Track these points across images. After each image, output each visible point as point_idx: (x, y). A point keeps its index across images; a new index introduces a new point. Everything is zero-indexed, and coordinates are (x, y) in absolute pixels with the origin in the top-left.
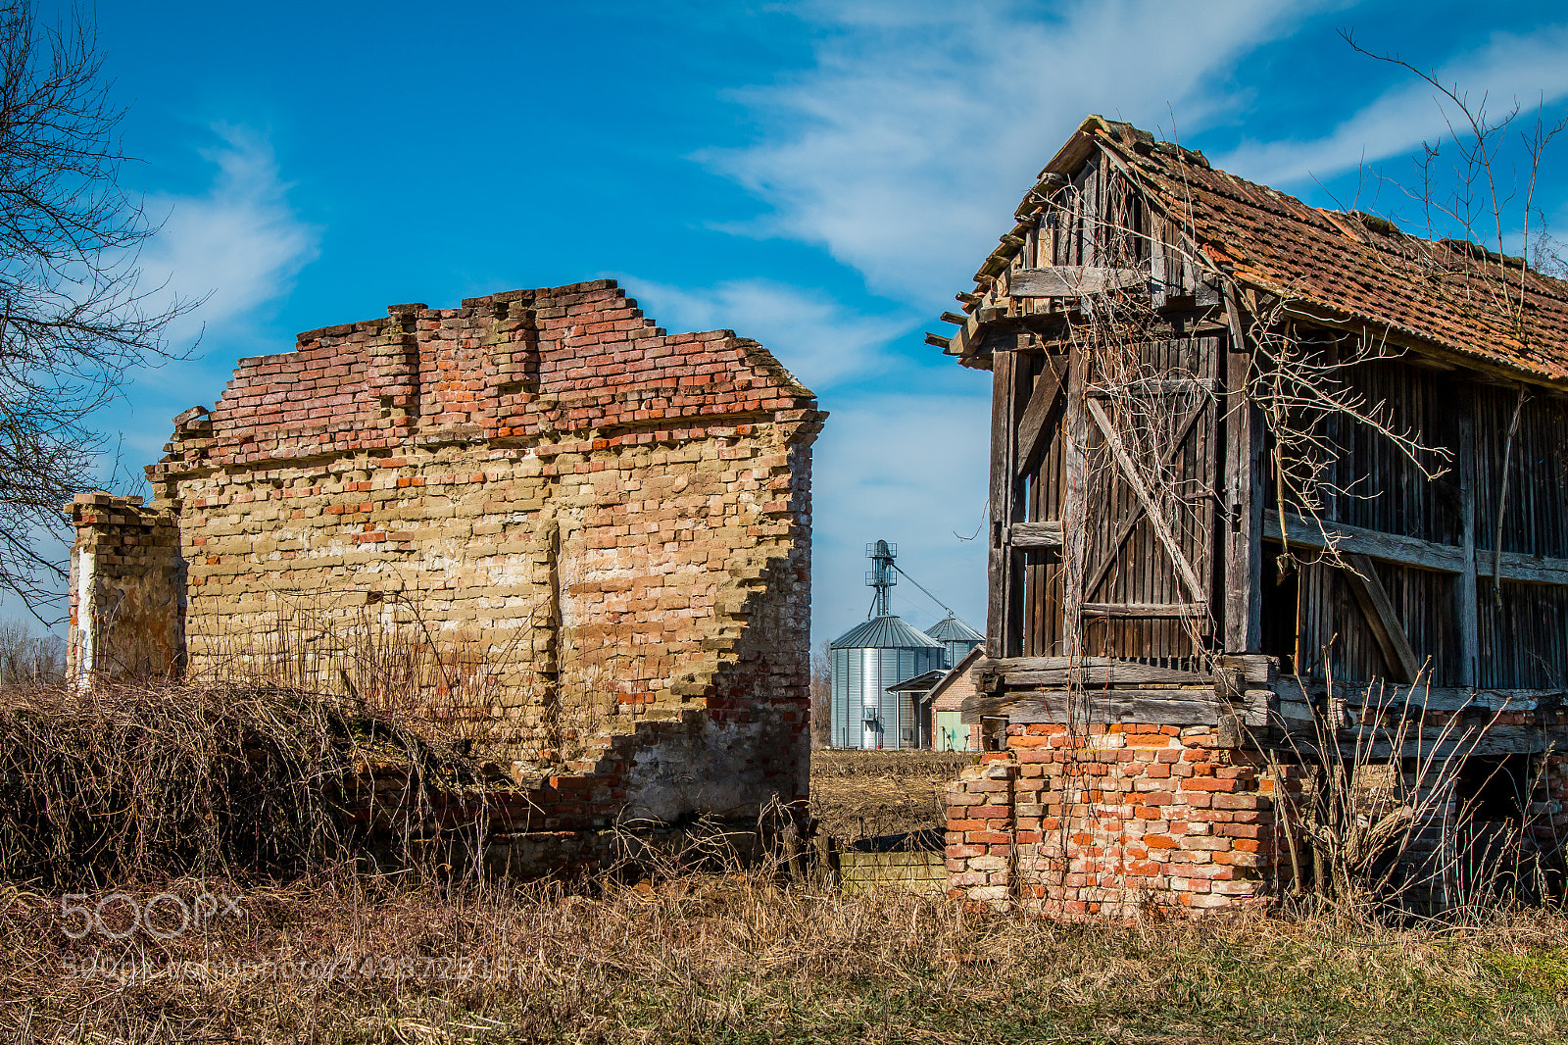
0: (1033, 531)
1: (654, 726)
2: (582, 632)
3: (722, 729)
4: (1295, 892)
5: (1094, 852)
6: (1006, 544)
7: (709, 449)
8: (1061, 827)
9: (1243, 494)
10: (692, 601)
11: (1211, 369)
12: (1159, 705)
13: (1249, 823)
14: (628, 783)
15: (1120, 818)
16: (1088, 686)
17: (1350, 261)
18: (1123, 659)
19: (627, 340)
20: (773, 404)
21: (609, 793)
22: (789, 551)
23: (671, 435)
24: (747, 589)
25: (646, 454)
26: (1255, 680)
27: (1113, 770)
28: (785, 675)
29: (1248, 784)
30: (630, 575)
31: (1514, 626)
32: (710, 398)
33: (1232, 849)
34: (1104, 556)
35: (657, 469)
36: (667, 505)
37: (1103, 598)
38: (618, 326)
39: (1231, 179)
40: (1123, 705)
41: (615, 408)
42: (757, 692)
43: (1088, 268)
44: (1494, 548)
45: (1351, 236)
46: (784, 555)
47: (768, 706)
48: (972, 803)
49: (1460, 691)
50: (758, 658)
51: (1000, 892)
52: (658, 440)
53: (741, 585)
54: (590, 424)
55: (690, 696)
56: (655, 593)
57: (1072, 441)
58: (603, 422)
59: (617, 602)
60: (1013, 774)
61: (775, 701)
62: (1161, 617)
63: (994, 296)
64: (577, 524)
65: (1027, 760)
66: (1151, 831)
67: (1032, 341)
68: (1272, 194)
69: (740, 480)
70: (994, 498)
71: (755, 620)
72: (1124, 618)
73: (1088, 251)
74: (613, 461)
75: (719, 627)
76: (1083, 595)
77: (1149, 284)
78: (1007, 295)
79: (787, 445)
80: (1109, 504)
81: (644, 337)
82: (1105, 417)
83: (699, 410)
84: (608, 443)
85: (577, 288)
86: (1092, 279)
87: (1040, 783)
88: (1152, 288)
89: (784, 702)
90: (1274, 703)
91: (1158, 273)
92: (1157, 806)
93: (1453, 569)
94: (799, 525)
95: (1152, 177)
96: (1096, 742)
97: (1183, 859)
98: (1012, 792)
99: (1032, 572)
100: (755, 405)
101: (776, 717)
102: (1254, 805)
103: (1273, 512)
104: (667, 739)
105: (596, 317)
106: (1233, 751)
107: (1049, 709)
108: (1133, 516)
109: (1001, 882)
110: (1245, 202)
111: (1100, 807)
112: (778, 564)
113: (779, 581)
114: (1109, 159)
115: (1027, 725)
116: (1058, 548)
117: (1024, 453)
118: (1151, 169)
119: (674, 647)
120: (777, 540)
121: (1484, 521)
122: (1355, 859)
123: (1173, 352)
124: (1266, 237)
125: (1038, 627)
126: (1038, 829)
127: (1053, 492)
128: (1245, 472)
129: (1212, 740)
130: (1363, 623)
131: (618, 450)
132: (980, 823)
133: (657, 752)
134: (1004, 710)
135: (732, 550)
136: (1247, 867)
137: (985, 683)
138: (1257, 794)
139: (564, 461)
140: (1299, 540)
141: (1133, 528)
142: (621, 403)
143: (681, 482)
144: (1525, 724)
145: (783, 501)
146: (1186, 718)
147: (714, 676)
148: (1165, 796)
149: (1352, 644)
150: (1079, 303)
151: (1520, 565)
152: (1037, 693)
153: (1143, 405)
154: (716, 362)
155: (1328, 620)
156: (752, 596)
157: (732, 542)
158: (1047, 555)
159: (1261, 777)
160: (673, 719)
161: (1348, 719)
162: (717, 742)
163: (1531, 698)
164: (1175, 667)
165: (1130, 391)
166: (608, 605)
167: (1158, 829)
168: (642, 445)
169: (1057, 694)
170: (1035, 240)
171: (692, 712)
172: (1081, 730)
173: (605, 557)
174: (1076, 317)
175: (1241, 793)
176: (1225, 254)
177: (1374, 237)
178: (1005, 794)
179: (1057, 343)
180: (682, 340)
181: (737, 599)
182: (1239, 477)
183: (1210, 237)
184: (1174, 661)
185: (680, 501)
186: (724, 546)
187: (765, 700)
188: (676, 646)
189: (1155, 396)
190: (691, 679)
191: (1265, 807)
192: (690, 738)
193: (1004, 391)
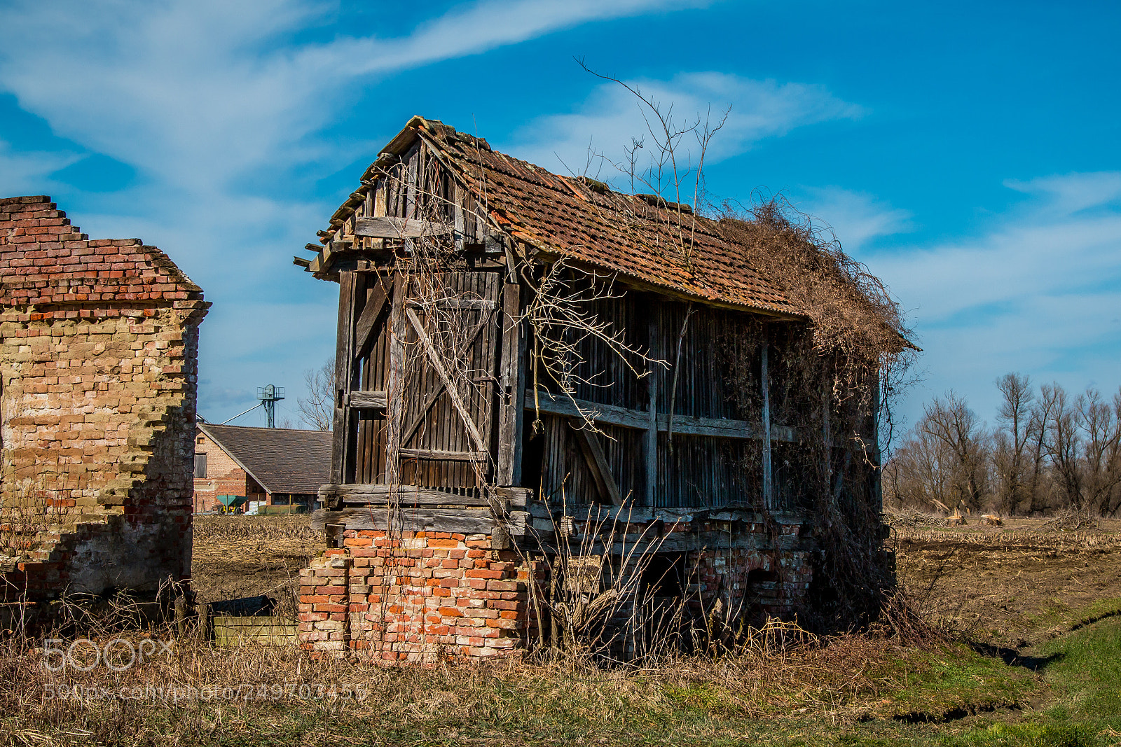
0: (366, 397)
1: (89, 526)
2: (18, 453)
3: (134, 528)
4: (539, 646)
5: (404, 618)
6: (346, 406)
7: (122, 325)
8: (381, 601)
9: (513, 379)
10: (106, 434)
11: (493, 294)
12: (451, 519)
13: (511, 600)
14: (71, 568)
15: (423, 595)
16: (403, 505)
17: (582, 217)
18: (427, 487)
19: (58, 241)
20: (173, 295)
21: (58, 574)
22: (182, 401)
23: (92, 313)
24: (152, 429)
25: (72, 326)
26: (517, 504)
27: (419, 563)
28: (177, 490)
29: (511, 574)
30: (58, 413)
31: (679, 465)
32: (123, 289)
33: (499, 617)
34: (416, 417)
35: (81, 337)
36: (88, 364)
37: (414, 446)
38: (51, 230)
39: (504, 158)
40: (426, 519)
41: (49, 291)
42: (158, 503)
43: (411, 221)
44: (668, 412)
45: (581, 196)
46: (178, 404)
47: (165, 512)
48: (319, 584)
49: (644, 509)
50: (159, 477)
51: (338, 645)
52: (82, 316)
53: (148, 425)
54: (28, 301)
55: (112, 505)
56: (78, 427)
57: (395, 338)
58: (39, 301)
59: (48, 433)
60: (349, 564)
61: (170, 508)
62: (455, 461)
63: (343, 234)
64: (16, 374)
65: (359, 554)
66: (443, 605)
67: (368, 265)
68: (530, 167)
69: (145, 348)
70: (339, 373)
71: (157, 451)
72: (429, 460)
73: (411, 208)
74: (47, 330)
75: (131, 455)
76: (400, 442)
77: (454, 235)
78: (352, 234)
79: (182, 326)
80: (420, 382)
81: (72, 239)
82: (419, 322)
83: (114, 296)
84: (43, 316)
85: (19, 200)
86: (414, 227)
87: (367, 571)
88: (456, 237)
89: (175, 509)
90: (529, 520)
91: (459, 226)
92: (449, 588)
93: (643, 428)
94: (189, 382)
95: (457, 162)
96: (407, 544)
97: (466, 624)
98: (347, 577)
99: (363, 425)
100: (158, 296)
101: (170, 520)
102: (515, 588)
103: (531, 391)
104: (97, 536)
105: (34, 222)
106: (500, 551)
107: (374, 520)
108: (437, 391)
109: (339, 639)
110: (515, 176)
111: (409, 587)
112: (174, 411)
113: (175, 423)
114: (427, 146)
115: (358, 531)
116: (384, 410)
117: (360, 343)
118: (456, 156)
119: (91, 467)
120: (172, 393)
121: (662, 393)
122: (579, 624)
123: (467, 280)
124: (530, 203)
125: (367, 463)
126: (365, 603)
127: (379, 370)
128: (514, 365)
129: (487, 544)
130: (584, 463)
131: (50, 322)
132: (324, 598)
133: (91, 545)
134: (342, 520)
135: (138, 399)
136: (508, 630)
137: (330, 501)
138: (517, 580)
139: (7, 328)
140: (547, 410)
141: (437, 399)
142: (54, 287)
143: (100, 347)
144: (685, 531)
145: (178, 365)
146: (471, 527)
147: (130, 491)
148: (454, 581)
149: (577, 480)
150: (404, 243)
151: (685, 424)
152: (366, 509)
153: (447, 316)
154: (128, 261)
155: (562, 463)
156: (157, 434)
157: (138, 393)
158: (375, 414)
159: (519, 569)
160: (101, 521)
161: (575, 530)
162: (130, 538)
163: (689, 514)
164: (463, 494)
165: (437, 306)
166: (40, 434)
167: (449, 603)
168: (69, 319)
169: (380, 510)
170: (373, 197)
171: (114, 516)
172: (397, 534)
173: (38, 399)
174: (401, 252)
175: (506, 580)
176: (505, 217)
177: (596, 196)
178: (343, 578)
179: (386, 268)
180: (101, 244)
181: (145, 435)
182: (510, 369)
183: (497, 206)
184: (463, 491)
185: (98, 361)
186: (132, 396)
187: (163, 507)
188: (94, 467)
189: (455, 310)
190: (113, 492)
191: (522, 589)
192: (113, 535)
193: (347, 299)
